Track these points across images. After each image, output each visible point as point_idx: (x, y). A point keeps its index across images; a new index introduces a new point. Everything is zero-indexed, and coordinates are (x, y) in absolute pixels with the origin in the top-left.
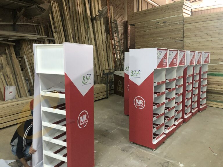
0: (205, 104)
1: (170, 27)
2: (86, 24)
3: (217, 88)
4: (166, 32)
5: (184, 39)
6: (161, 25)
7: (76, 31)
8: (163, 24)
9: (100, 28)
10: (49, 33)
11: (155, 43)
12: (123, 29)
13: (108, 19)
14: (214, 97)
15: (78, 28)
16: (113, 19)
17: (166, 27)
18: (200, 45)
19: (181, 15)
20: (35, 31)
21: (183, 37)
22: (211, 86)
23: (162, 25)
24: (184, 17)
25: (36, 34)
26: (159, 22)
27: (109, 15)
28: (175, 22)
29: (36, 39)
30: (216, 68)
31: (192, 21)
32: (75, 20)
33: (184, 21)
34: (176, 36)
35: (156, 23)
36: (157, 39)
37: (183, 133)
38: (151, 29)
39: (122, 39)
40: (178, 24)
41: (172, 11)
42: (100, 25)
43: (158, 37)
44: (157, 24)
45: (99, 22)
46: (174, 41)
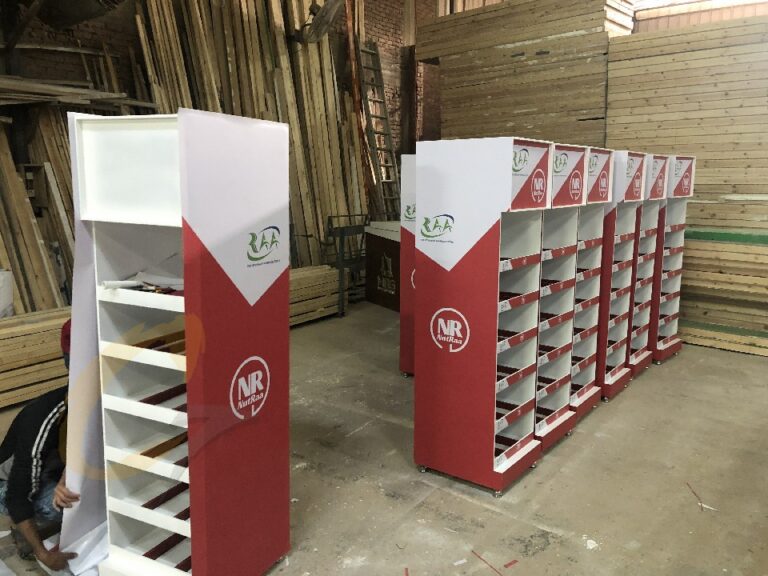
0: (674, 337)
1: (563, 72)
2: (268, 56)
3: (715, 282)
4: (546, 89)
5: (609, 112)
6: (530, 63)
7: (233, 80)
8: (536, 61)
9: (319, 70)
10: (137, 84)
11: (510, 124)
12: (398, 74)
13: (347, 39)
14: (705, 313)
15: (238, 68)
16: (363, 39)
17: (545, 70)
18: (661, 133)
19: (599, 29)
20: (85, 74)
21: (606, 108)
22: (695, 276)
23: (534, 65)
24: (611, 35)
25: (87, 87)
26: (523, 54)
27: (350, 24)
28: (578, 52)
29: (88, 102)
30: (714, 215)
31: (636, 52)
32: (230, 41)
33: (608, 51)
34: (582, 101)
35: (513, 56)
36: (516, 112)
37: (598, 435)
38: (495, 78)
39: (396, 110)
40: (589, 59)
41: (566, 14)
42: (319, 60)
43: (517, 104)
44: (516, 59)
45: (312, 47)
46: (574, 119)
